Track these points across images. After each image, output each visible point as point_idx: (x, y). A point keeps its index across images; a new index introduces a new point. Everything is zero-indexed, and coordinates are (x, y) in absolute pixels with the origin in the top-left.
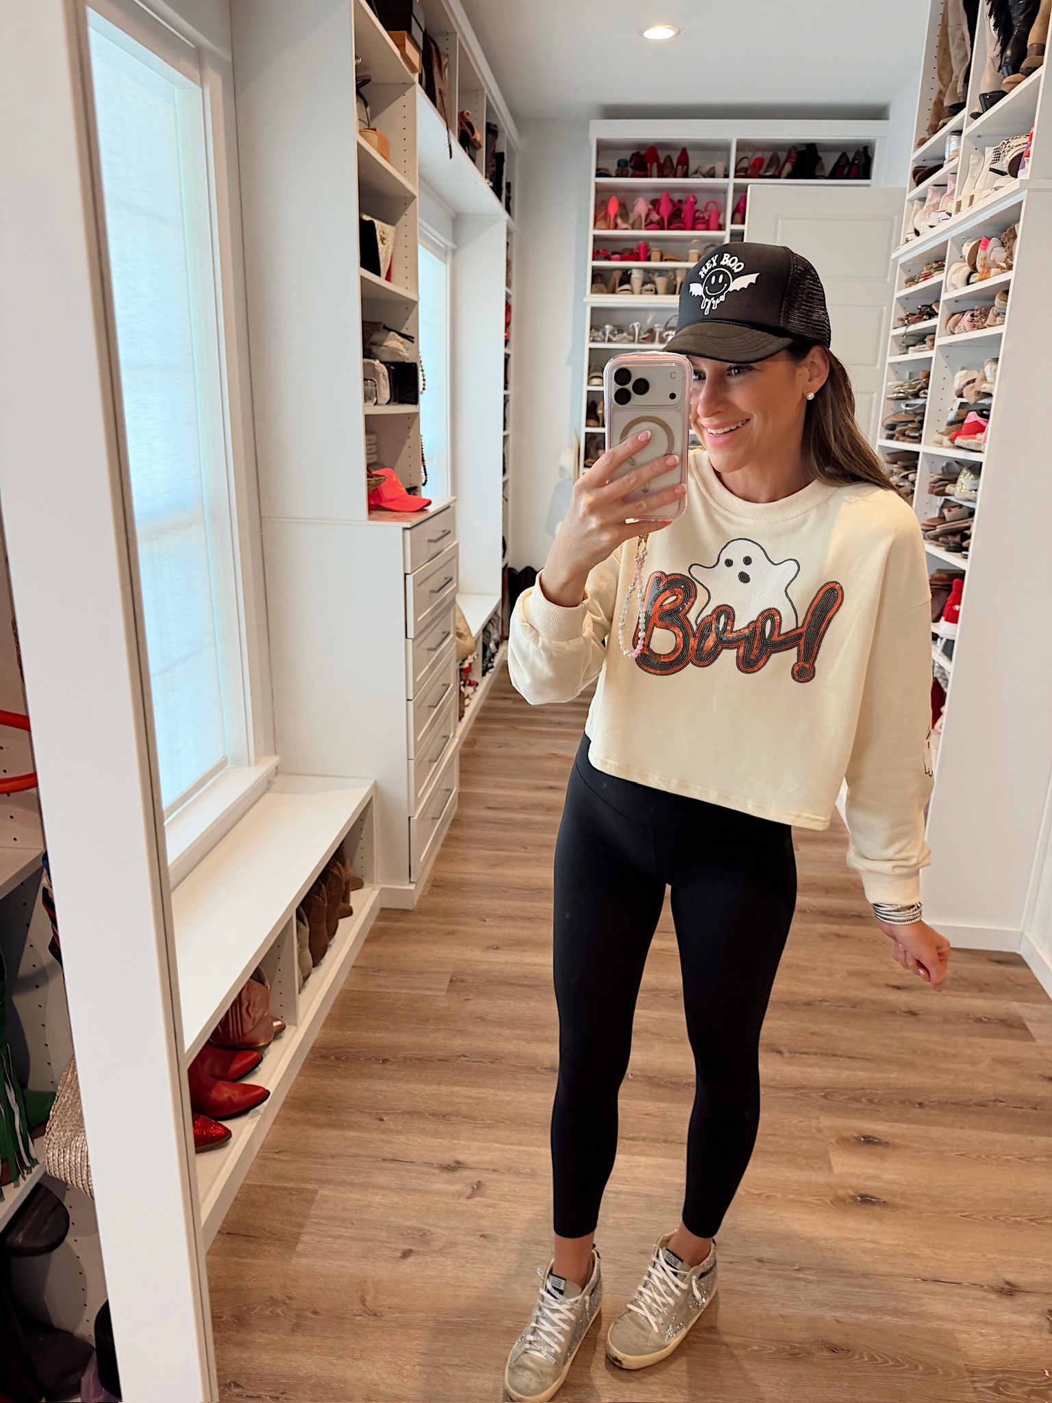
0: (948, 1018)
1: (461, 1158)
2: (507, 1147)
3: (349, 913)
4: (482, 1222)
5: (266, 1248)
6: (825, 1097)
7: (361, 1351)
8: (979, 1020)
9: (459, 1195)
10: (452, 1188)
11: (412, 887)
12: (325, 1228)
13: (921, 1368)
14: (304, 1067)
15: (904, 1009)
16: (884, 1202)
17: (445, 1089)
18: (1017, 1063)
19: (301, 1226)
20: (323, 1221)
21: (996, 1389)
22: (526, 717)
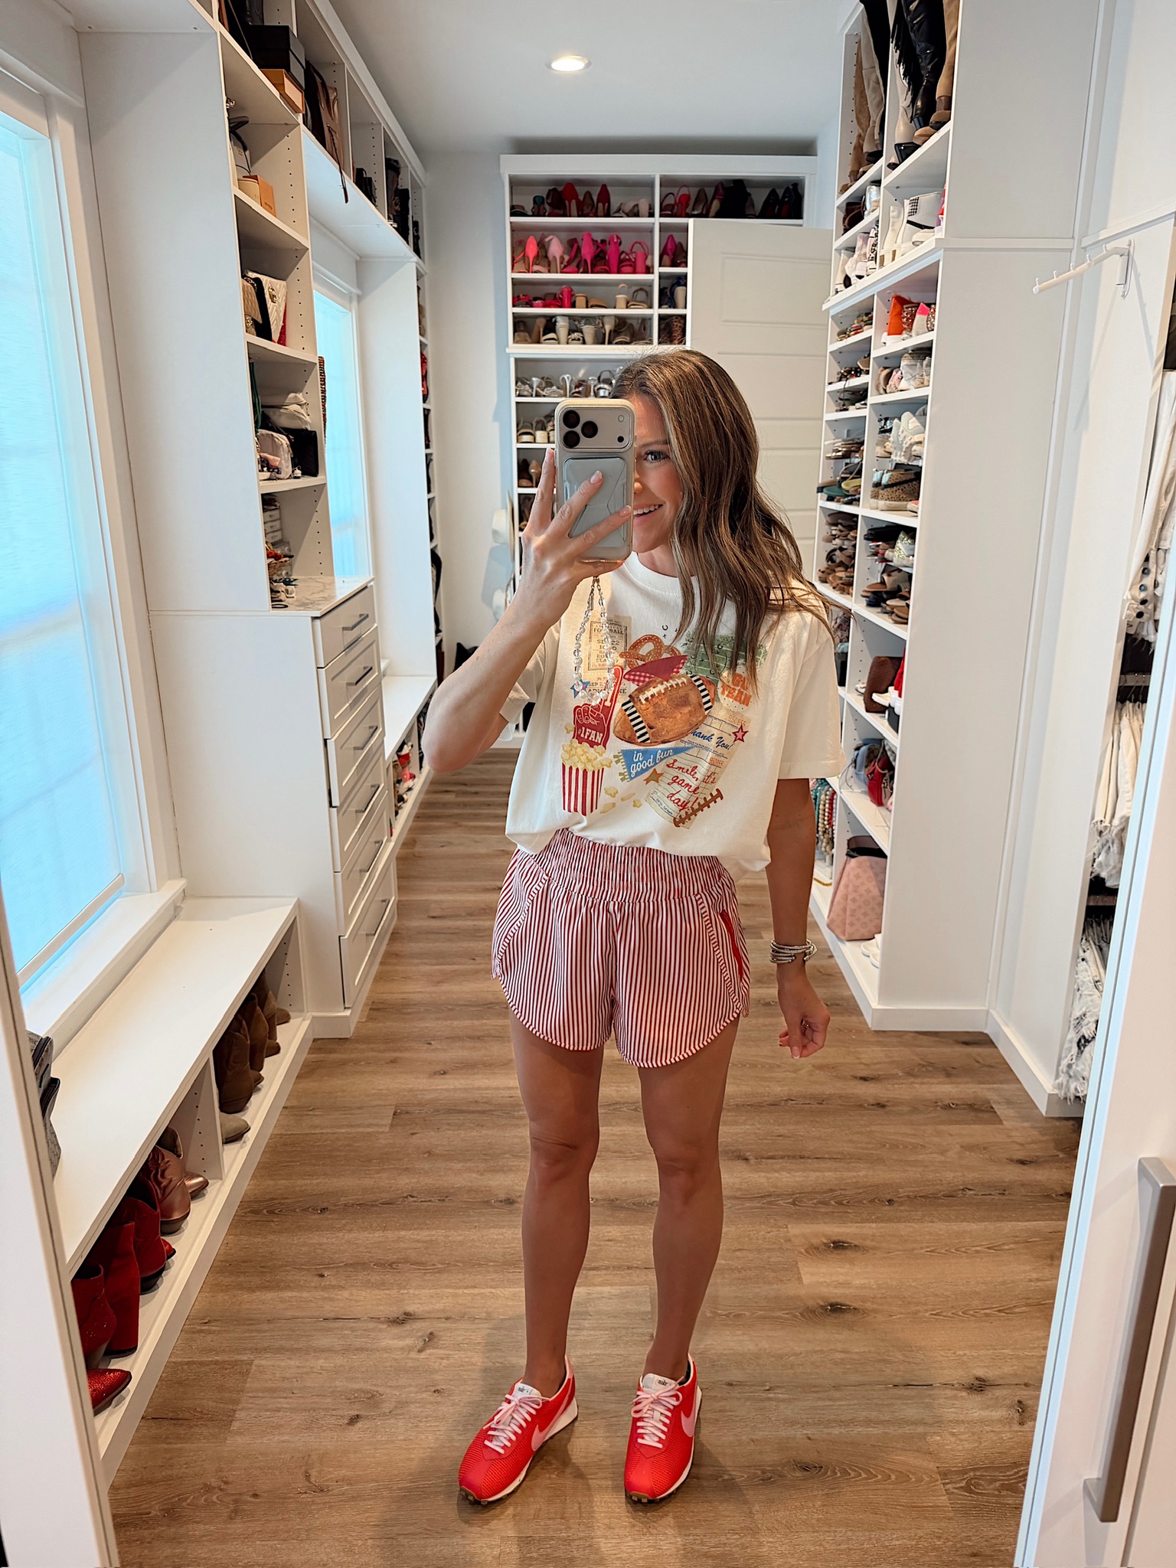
0: (917, 1107)
1: (410, 1309)
2: (460, 1291)
3: (276, 1050)
4: (437, 1377)
5: (197, 1430)
6: (794, 1203)
7: (307, 1531)
8: (947, 1107)
9: (410, 1349)
10: (401, 1343)
11: (348, 1013)
12: (261, 1401)
13: (893, 1477)
14: (233, 1226)
15: (872, 1101)
16: (855, 1309)
17: (390, 1234)
18: (985, 1148)
19: (237, 1402)
20: (260, 1394)
21: (967, 1489)
22: (470, 811)
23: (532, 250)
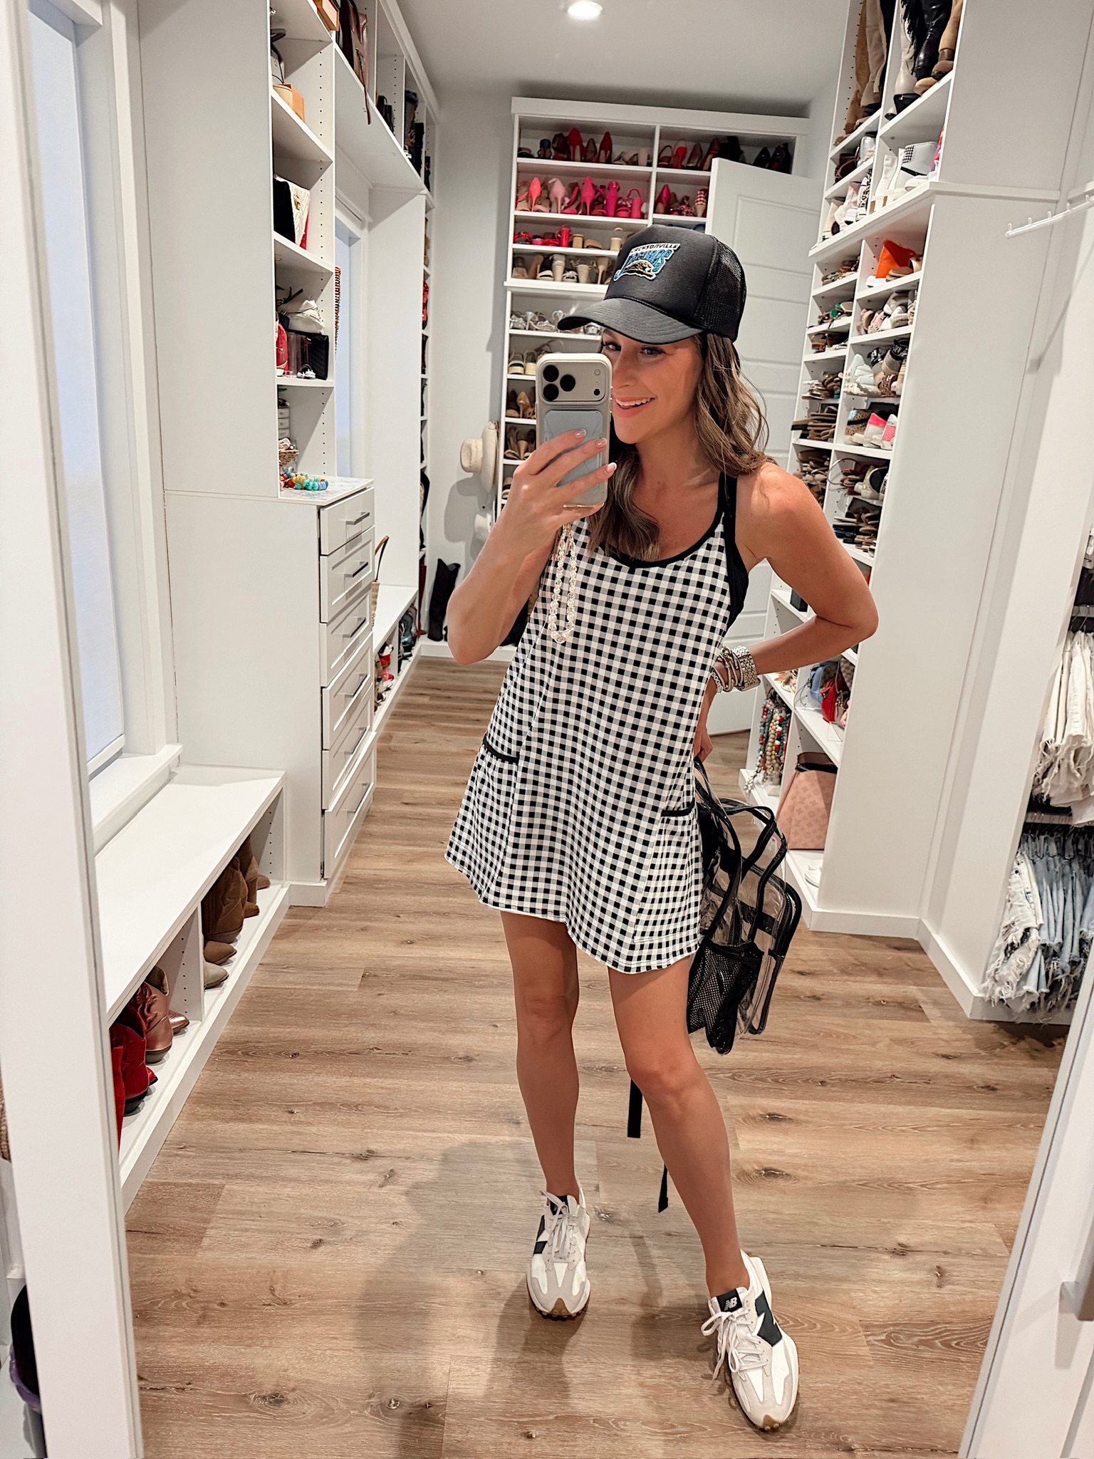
0: (850, 1002)
1: (373, 1147)
2: (420, 1134)
3: (256, 912)
4: (395, 1210)
5: (169, 1244)
6: (733, 1078)
7: (270, 1339)
8: (878, 1004)
9: (371, 1184)
10: (364, 1178)
11: (324, 884)
12: (232, 1222)
13: (819, 1326)
14: (211, 1062)
15: (808, 994)
16: (787, 1174)
17: (356, 1081)
18: (912, 1043)
19: (207, 1221)
20: (230, 1216)
21: (887, 1342)
22: (442, 713)
23: (536, 188)
